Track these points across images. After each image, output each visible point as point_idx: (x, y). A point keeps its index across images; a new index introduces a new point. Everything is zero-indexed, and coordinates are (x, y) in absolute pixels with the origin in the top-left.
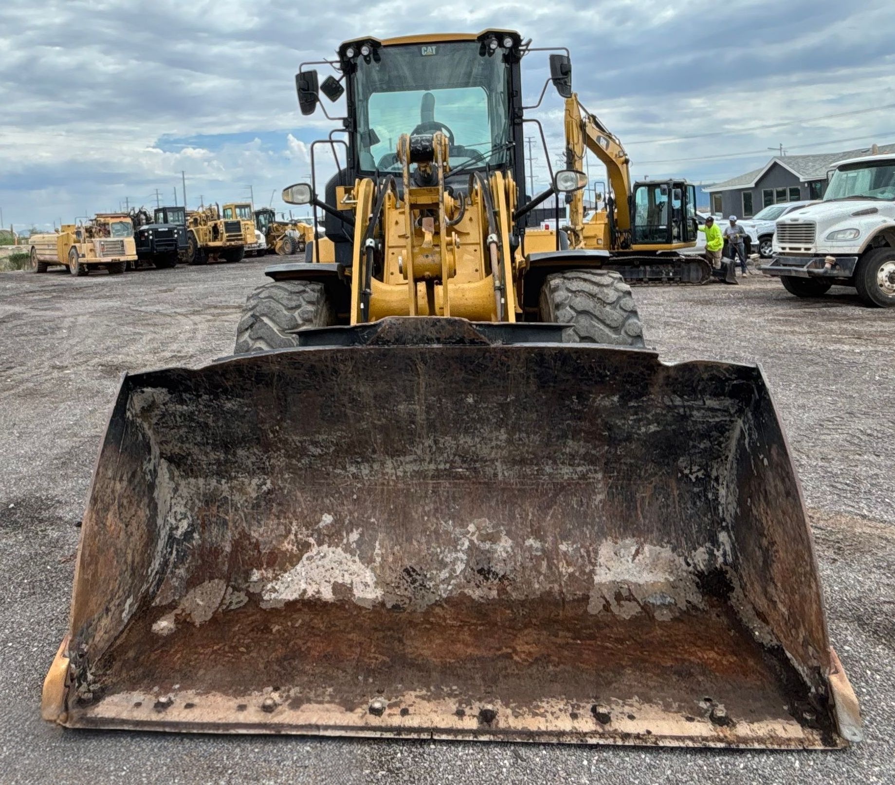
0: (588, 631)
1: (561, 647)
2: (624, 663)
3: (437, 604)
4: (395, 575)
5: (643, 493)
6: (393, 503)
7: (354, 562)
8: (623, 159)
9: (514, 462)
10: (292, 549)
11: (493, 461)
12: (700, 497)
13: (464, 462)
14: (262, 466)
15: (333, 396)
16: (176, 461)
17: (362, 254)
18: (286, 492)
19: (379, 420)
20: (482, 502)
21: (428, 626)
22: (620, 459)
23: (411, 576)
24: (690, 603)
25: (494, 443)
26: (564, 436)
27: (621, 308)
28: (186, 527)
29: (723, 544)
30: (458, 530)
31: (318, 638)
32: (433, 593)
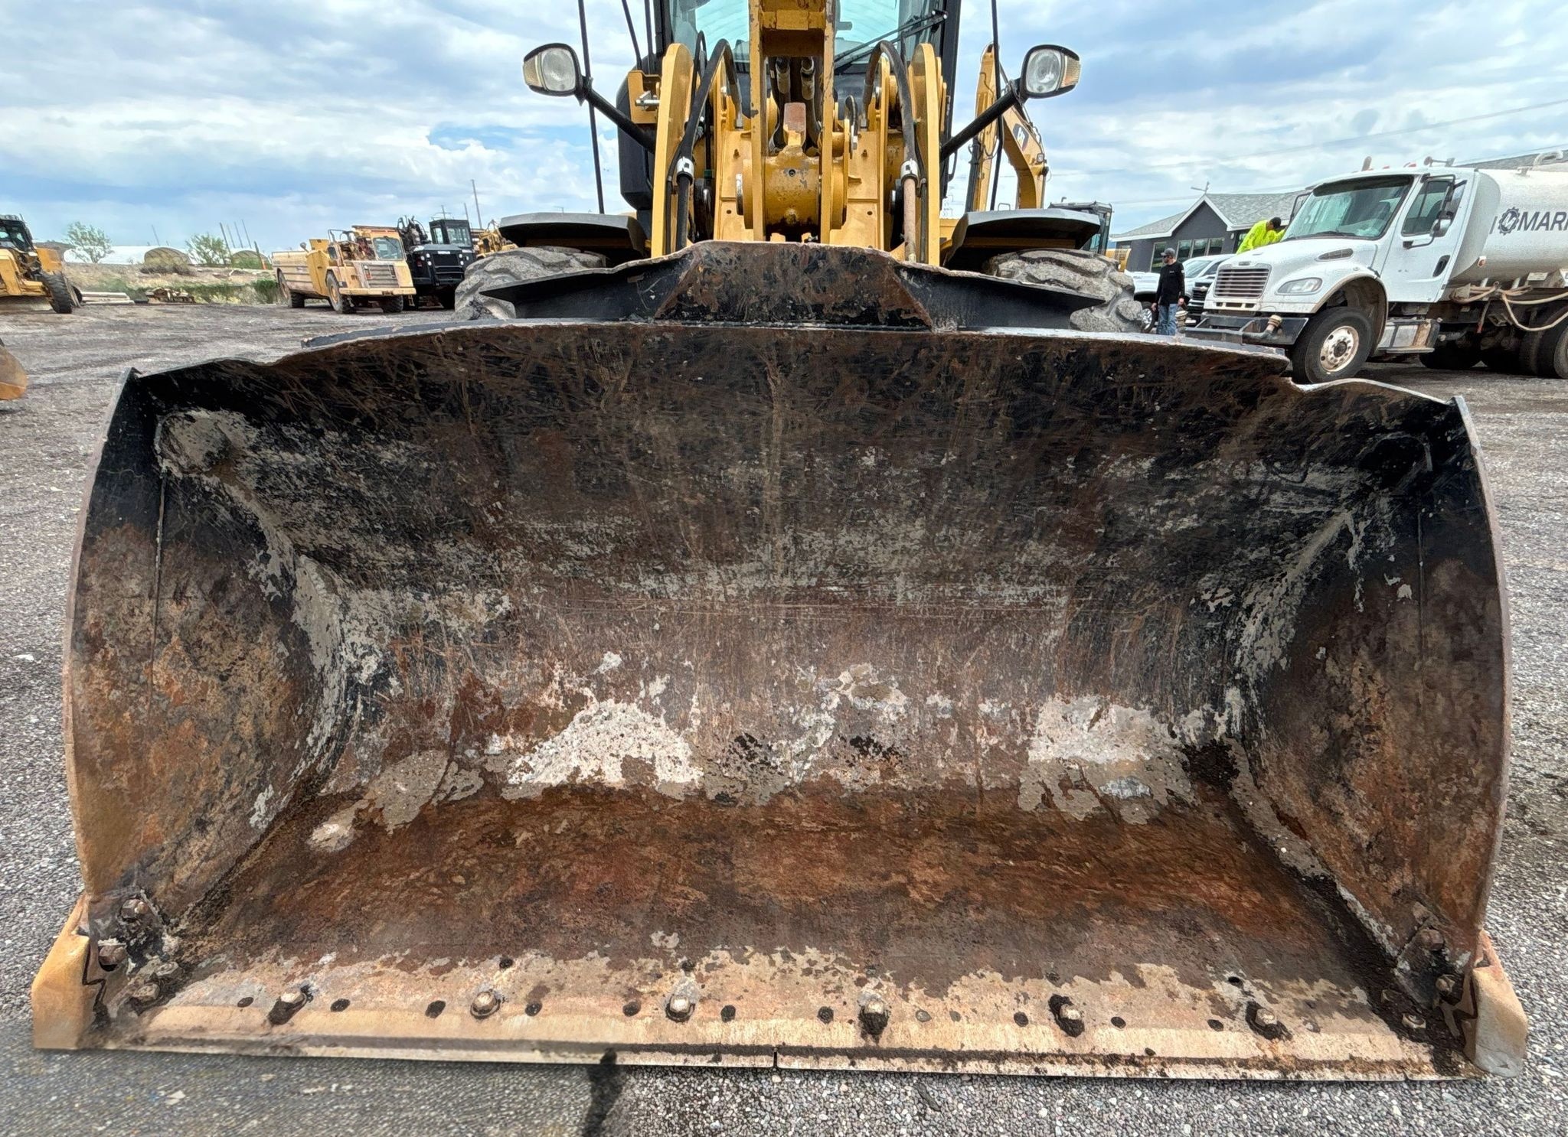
0: (1024, 843)
1: (984, 872)
2: (1088, 906)
3: (788, 792)
4: (721, 747)
5: (1126, 627)
6: (721, 638)
7: (658, 725)
8: (1041, 166)
9: (927, 577)
10: (556, 705)
11: (891, 575)
12: (1213, 635)
13: (842, 575)
14: (488, 572)
15: (596, 442)
16: (331, 559)
17: (670, 190)
18: (538, 615)
19: (692, 497)
20: (866, 638)
21: (771, 832)
22: (1106, 575)
23: (746, 747)
24: (1171, 793)
25: (898, 546)
26: (1027, 534)
27: (1118, 314)
28: (375, 667)
29: (1230, 706)
30: (823, 681)
31: (591, 857)
32: (781, 774)
